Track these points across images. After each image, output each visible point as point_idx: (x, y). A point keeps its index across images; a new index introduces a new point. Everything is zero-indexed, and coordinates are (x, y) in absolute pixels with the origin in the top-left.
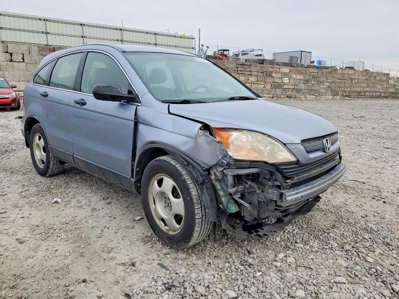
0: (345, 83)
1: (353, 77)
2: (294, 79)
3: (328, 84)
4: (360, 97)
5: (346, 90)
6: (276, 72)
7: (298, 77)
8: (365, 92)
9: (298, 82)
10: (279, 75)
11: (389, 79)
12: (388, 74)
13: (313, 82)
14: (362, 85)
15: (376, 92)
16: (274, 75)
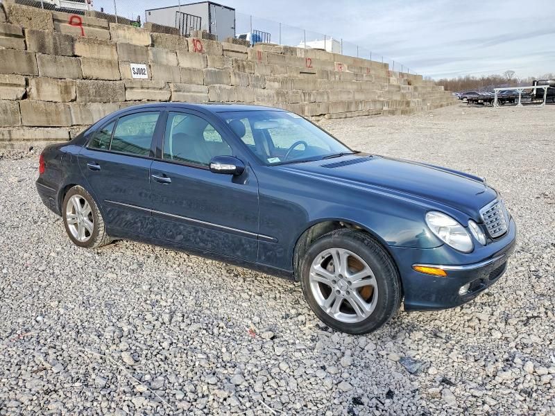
0: (315, 82)
1: (329, 68)
2: (168, 68)
3: (276, 85)
4: (348, 114)
5: (319, 99)
6: (91, 41)
7: (186, 63)
8: (358, 103)
9: (185, 78)
10: (106, 53)
11: (389, 74)
12: (386, 66)
13: (234, 80)
14: (349, 86)
15: (375, 101)
16: (80, 49)
